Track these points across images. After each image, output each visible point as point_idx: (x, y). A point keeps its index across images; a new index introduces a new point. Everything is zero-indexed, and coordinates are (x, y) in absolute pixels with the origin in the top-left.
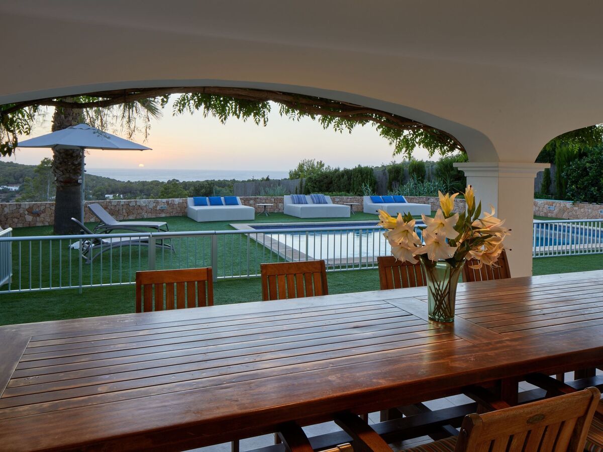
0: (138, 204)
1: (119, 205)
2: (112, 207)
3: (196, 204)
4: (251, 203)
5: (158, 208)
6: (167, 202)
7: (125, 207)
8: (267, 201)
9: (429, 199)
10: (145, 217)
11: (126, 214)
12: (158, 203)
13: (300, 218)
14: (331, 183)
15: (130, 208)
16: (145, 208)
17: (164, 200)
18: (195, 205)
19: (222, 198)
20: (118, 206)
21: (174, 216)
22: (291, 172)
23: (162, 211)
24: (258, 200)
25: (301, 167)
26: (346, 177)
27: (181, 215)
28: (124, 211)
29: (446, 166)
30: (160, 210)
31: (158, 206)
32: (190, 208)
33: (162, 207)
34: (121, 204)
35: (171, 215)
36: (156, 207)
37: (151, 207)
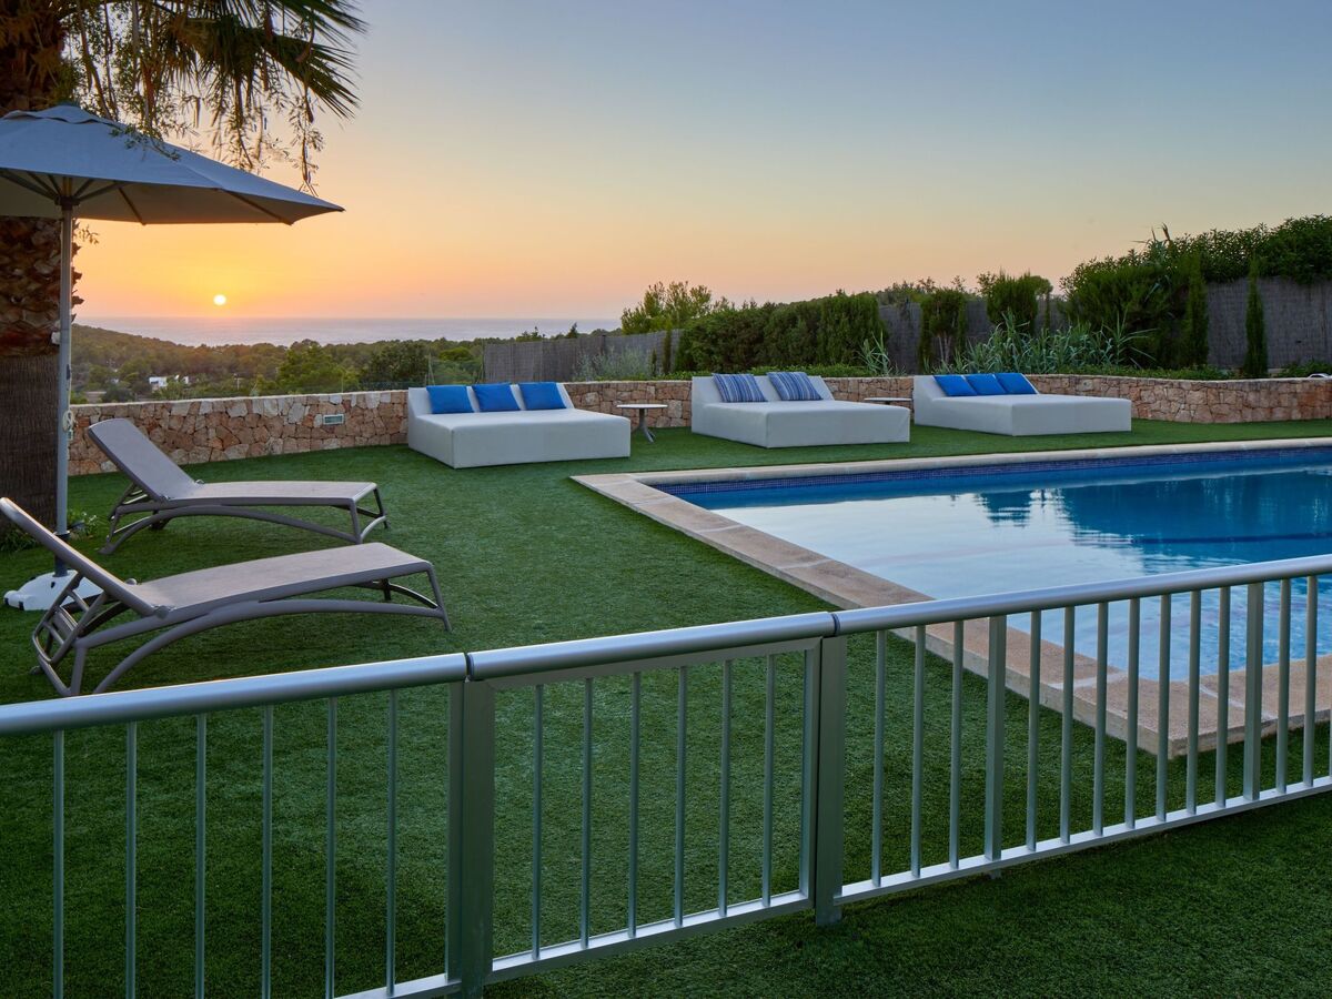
0: (255, 410)
1: (196, 416)
2: (175, 424)
3: (438, 408)
4: (588, 400)
5: (318, 421)
6: (346, 404)
7: (214, 421)
8: (635, 394)
9: (1078, 382)
10: (278, 450)
11: (218, 445)
12: (316, 405)
13: (765, 448)
14: (760, 339)
15: (231, 424)
16: (277, 425)
17: (337, 397)
18: (435, 413)
19: (514, 388)
20: (191, 420)
21: (365, 447)
22: (626, 314)
23: (330, 430)
24: (610, 392)
25: (651, 300)
26: (801, 324)
27: (388, 443)
28: (212, 433)
29: (1107, 290)
30: (322, 426)
31: (318, 417)
32: (421, 421)
33: (328, 419)
34: (202, 411)
35: (358, 444)
36: (311, 418)
37: (296, 417)
